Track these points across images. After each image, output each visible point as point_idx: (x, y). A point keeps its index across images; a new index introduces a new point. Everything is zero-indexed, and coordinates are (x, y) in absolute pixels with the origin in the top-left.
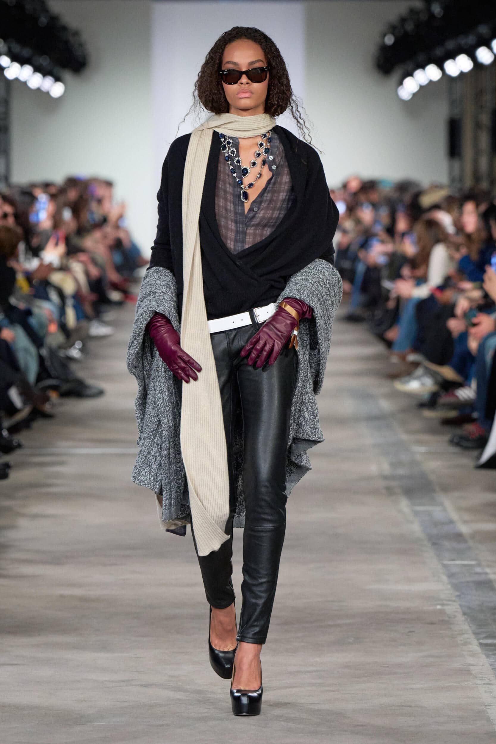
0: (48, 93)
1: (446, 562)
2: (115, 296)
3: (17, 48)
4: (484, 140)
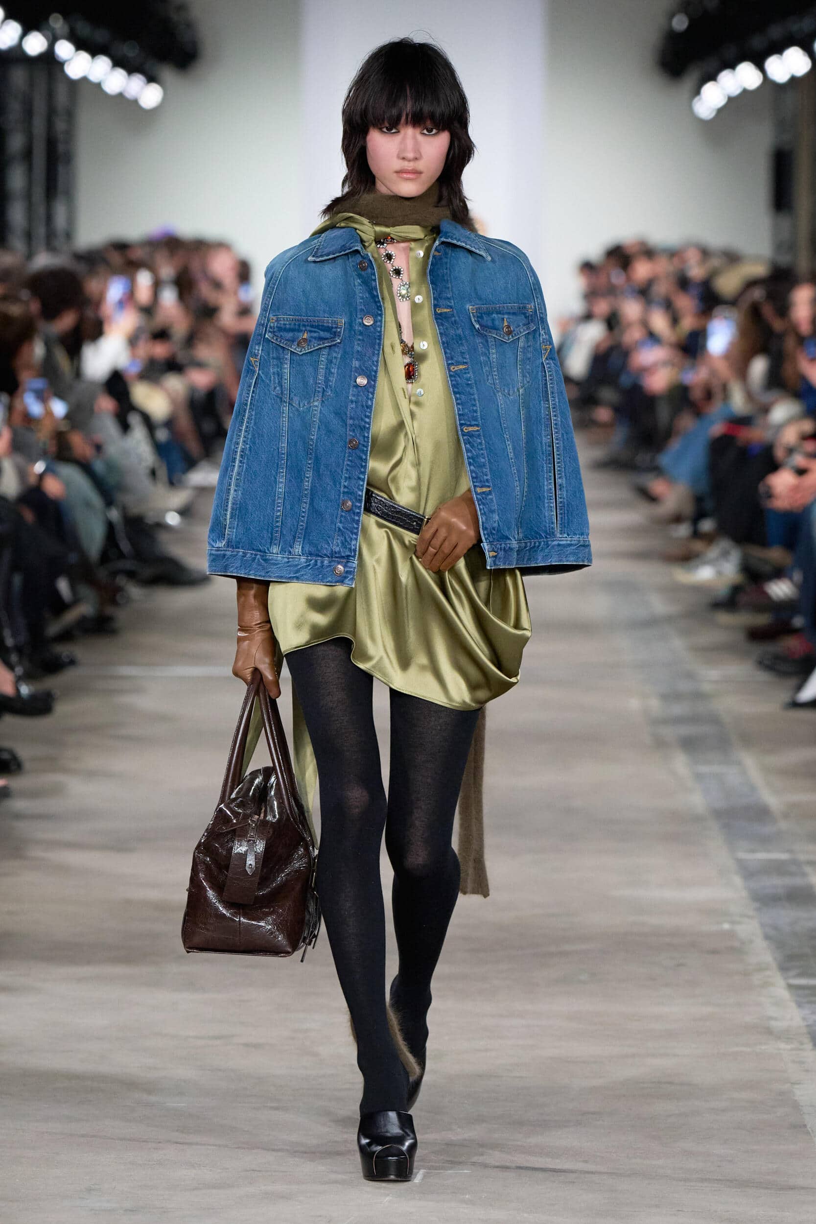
0: (135, 102)
1: (742, 855)
3: (84, 29)
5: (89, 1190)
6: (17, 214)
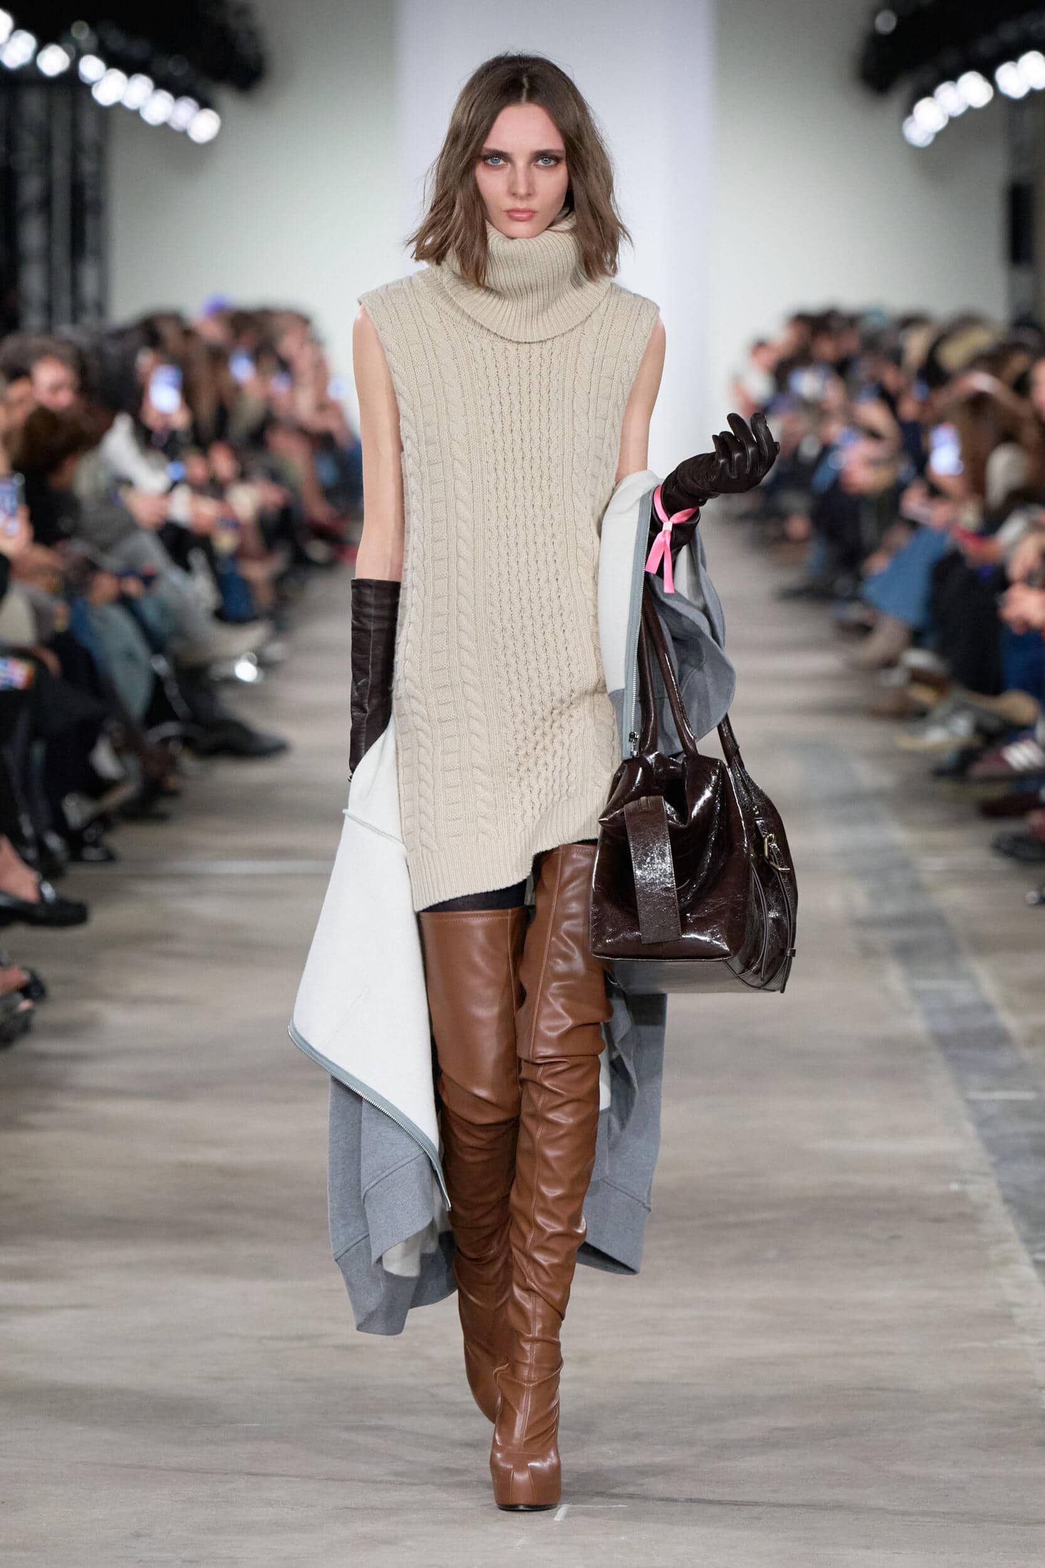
0: (184, 134)
1: (974, 1095)
2: (318, 551)
3: (117, 41)
5: (137, 1535)
6: (33, 281)
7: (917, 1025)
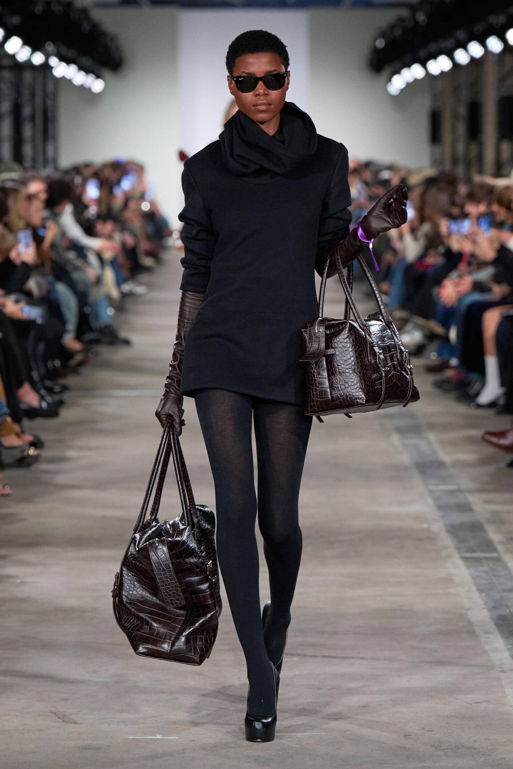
0: (89, 90)
1: (433, 488)
2: (148, 261)
3: (64, 50)
4: (461, 129)
7: (405, 458)
